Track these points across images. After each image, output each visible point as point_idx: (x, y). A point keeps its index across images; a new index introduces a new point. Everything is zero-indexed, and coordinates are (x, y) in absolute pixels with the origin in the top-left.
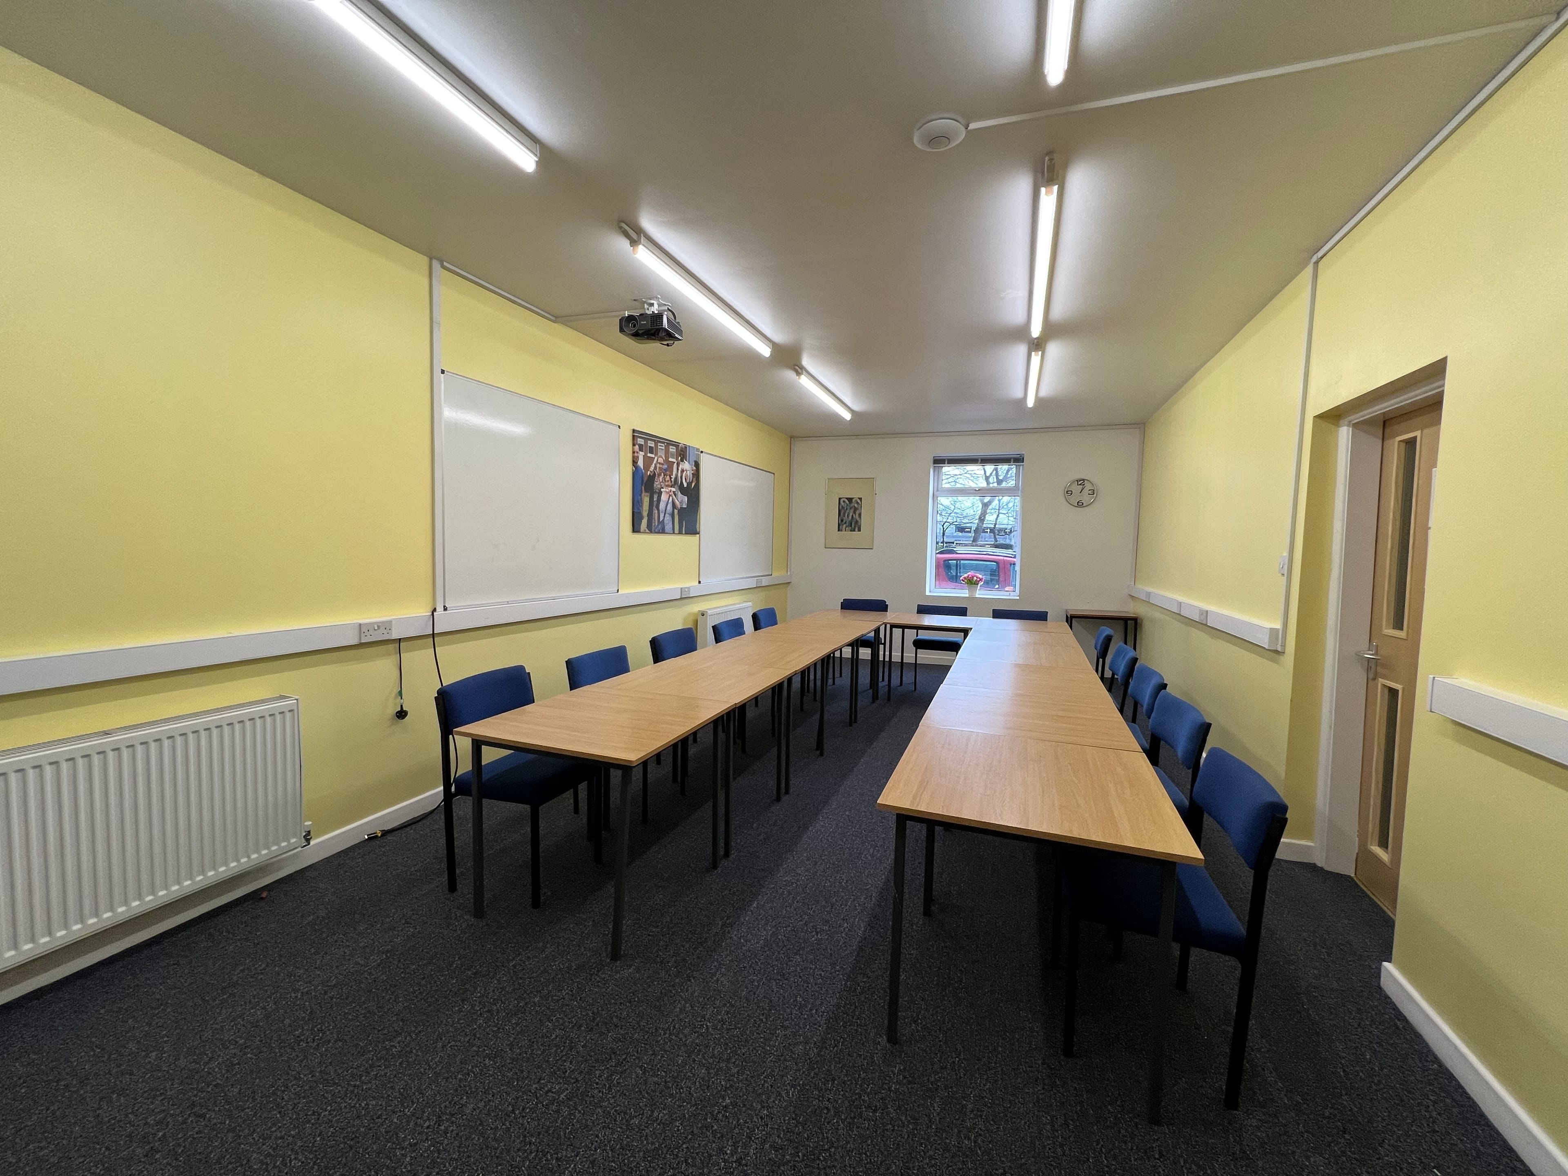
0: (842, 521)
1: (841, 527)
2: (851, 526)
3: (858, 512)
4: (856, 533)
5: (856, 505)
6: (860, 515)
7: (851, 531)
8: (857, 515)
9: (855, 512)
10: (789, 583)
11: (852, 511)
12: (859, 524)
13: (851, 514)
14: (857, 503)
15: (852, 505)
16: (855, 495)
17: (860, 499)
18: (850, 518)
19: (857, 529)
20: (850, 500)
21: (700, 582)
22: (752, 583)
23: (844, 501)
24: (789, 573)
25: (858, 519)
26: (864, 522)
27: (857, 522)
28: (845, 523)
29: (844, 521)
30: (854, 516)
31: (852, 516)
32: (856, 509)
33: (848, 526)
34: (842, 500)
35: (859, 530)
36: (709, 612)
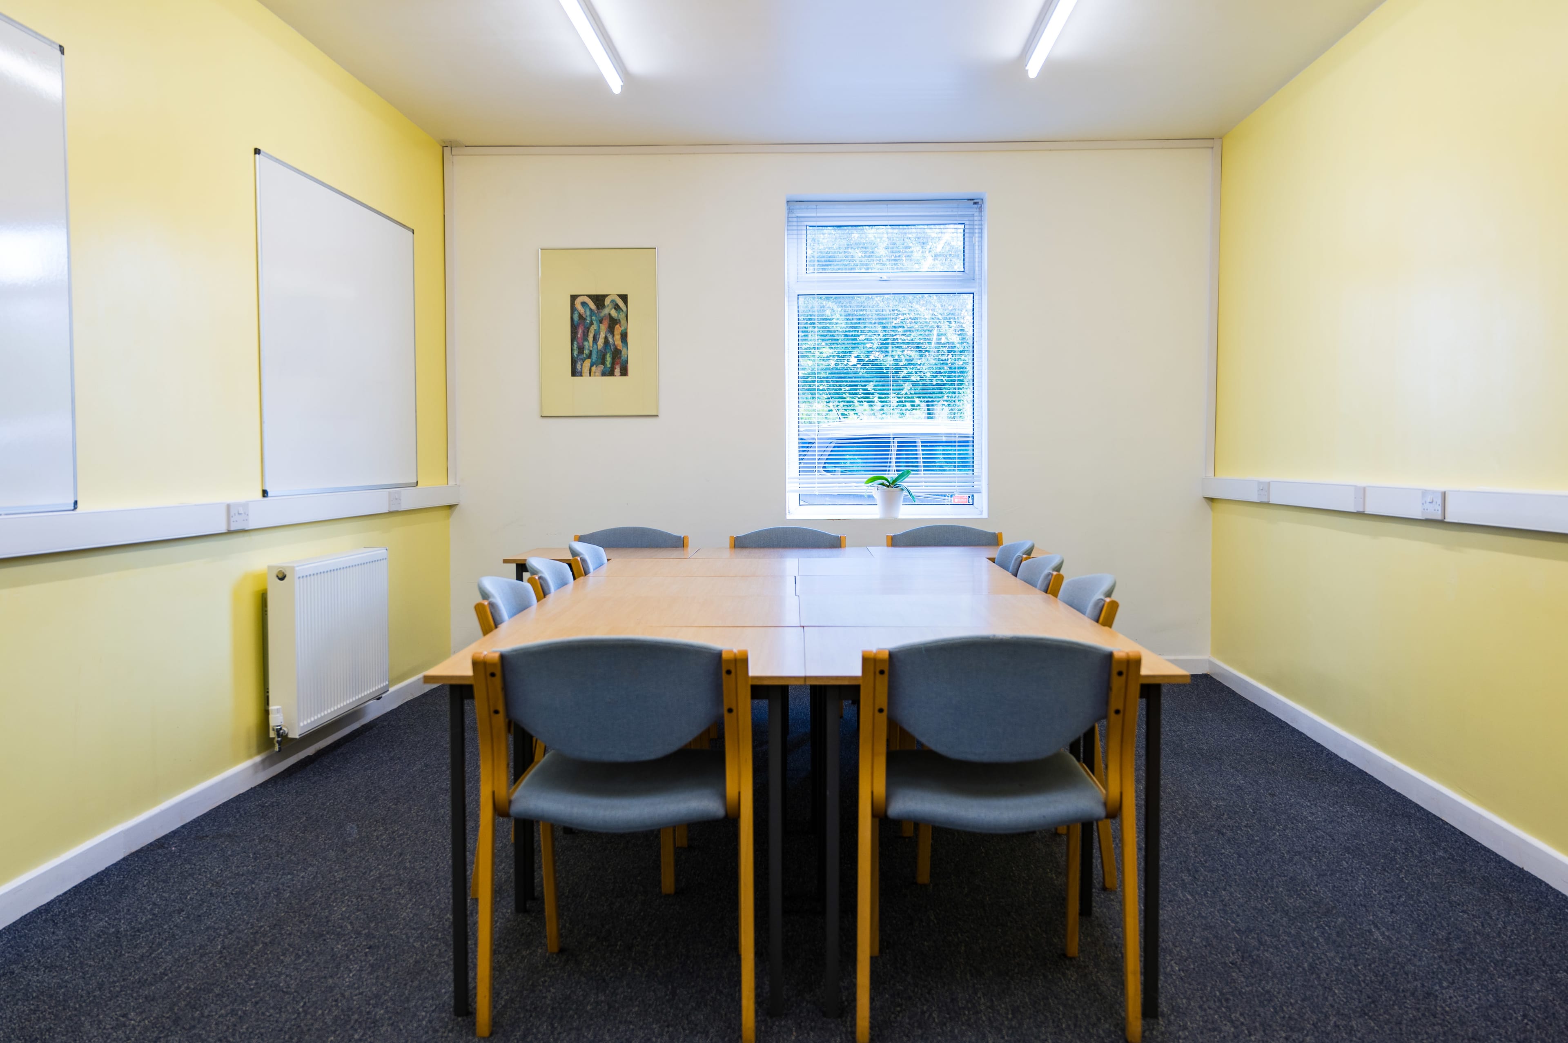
0: (581, 350)
1: (579, 366)
2: (603, 363)
3: (618, 330)
4: (616, 380)
5: (614, 313)
6: (624, 336)
7: (604, 374)
8: (618, 337)
9: (611, 330)
10: (451, 507)
11: (604, 328)
12: (624, 357)
13: (602, 335)
14: (617, 307)
15: (606, 311)
16: (610, 289)
17: (624, 298)
18: (601, 342)
19: (617, 371)
20: (599, 300)
21: (265, 493)
22: (379, 503)
23: (584, 304)
24: (451, 483)
25: (618, 343)
26: (634, 354)
27: (617, 353)
28: (589, 356)
29: (586, 352)
30: (611, 340)
31: (606, 338)
32: (613, 322)
33: (596, 364)
34: (578, 302)
35: (624, 372)
36: (297, 569)
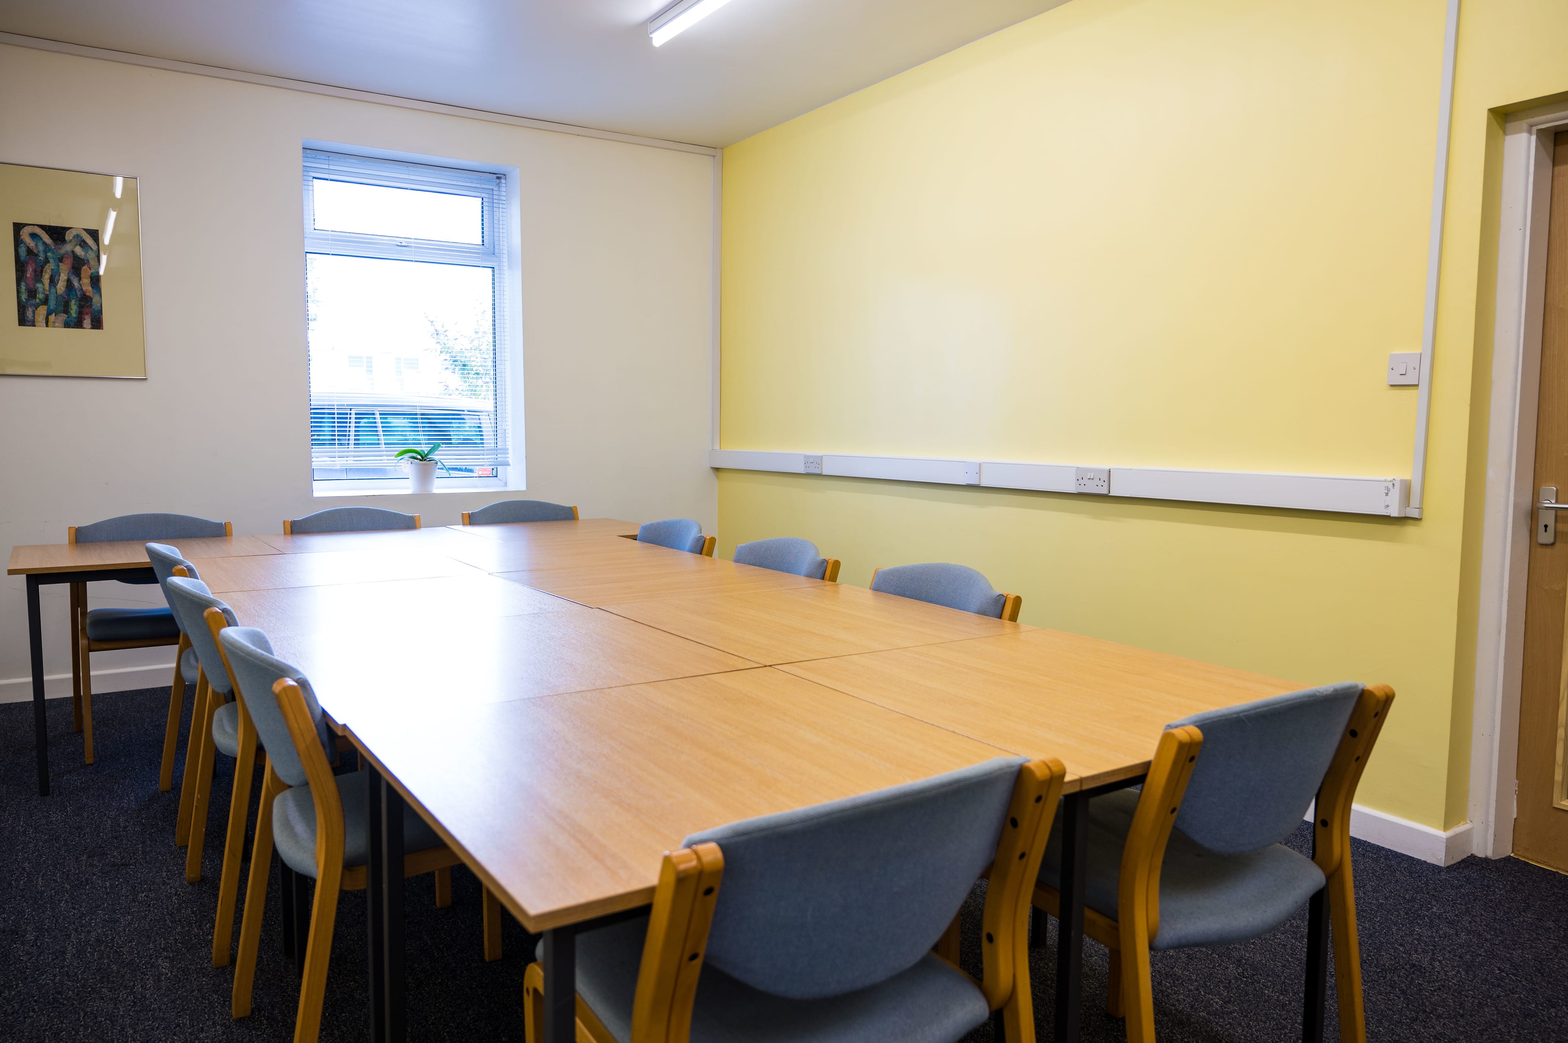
0: (32, 293)
1: (29, 313)
2: (66, 312)
3: (85, 272)
4: (86, 334)
5: (79, 252)
6: (95, 281)
7: (67, 325)
8: (86, 280)
9: (76, 271)
11: (65, 268)
12: (95, 306)
13: (63, 277)
14: (83, 244)
15: (67, 248)
16: (72, 221)
17: (94, 235)
18: (61, 286)
19: (87, 322)
20: (57, 233)
23: (33, 236)
25: (87, 288)
26: (111, 301)
27: (85, 301)
28: (45, 302)
29: (40, 296)
30: (75, 284)
31: (69, 281)
32: (78, 265)
33: (56, 312)
34: (25, 234)
35: (97, 324)
